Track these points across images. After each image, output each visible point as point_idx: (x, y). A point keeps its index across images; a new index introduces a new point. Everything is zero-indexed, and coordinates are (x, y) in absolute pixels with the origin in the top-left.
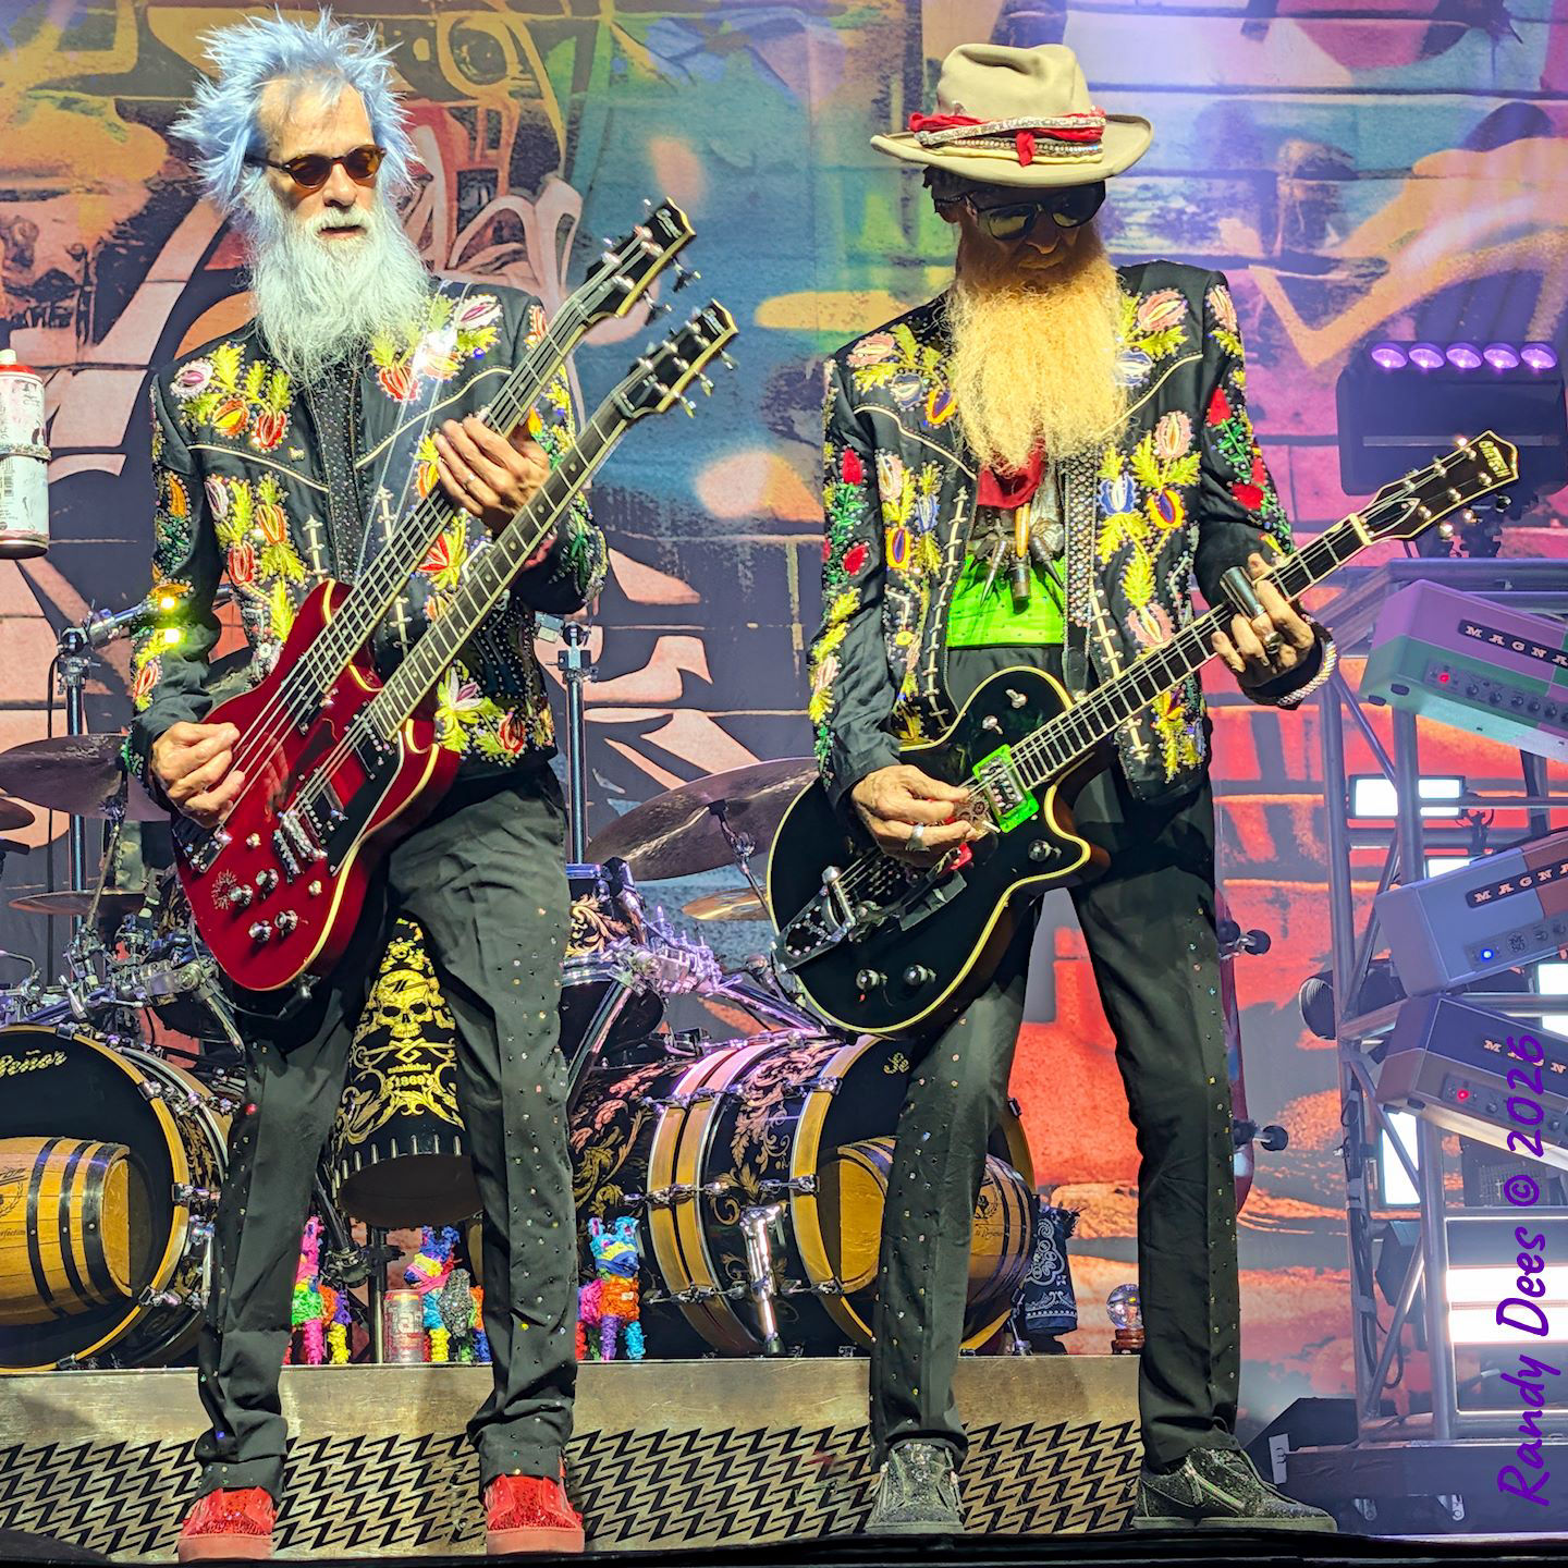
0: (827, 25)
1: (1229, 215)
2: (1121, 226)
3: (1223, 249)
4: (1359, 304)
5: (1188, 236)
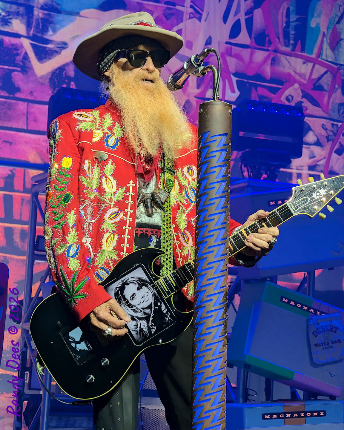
1: (16, 18)
3: (13, 30)
4: (56, 57)
5: (1, 23)
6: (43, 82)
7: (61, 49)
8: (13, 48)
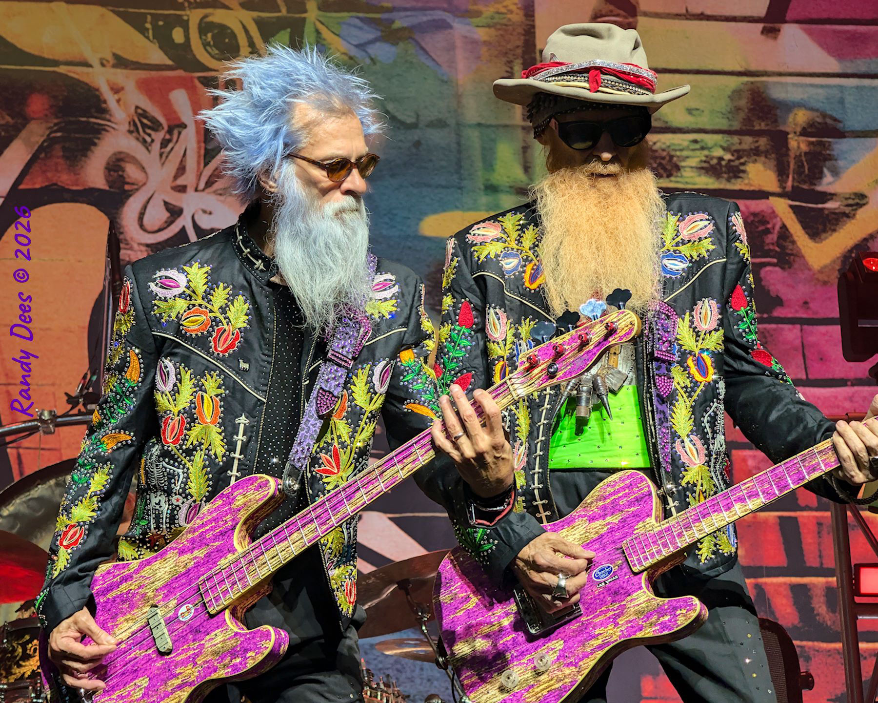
0: (468, 24)
1: (755, 161)
2: (678, 168)
3: (751, 185)
4: (847, 225)
5: (726, 176)
6: (826, 279)
7: (854, 207)
8: (756, 219)
